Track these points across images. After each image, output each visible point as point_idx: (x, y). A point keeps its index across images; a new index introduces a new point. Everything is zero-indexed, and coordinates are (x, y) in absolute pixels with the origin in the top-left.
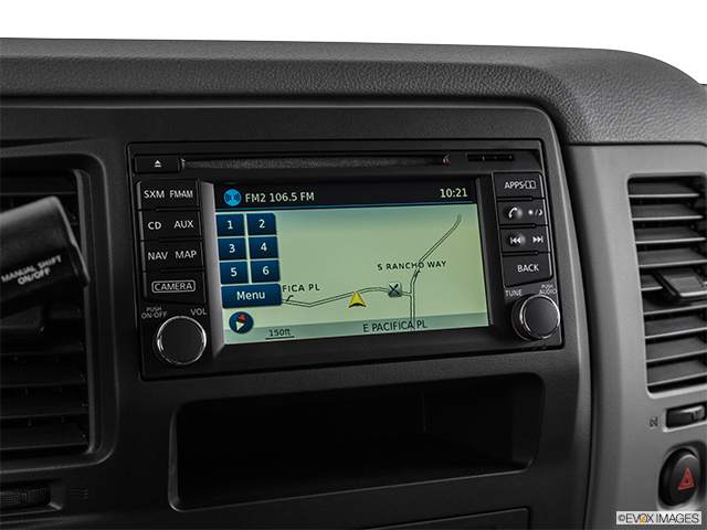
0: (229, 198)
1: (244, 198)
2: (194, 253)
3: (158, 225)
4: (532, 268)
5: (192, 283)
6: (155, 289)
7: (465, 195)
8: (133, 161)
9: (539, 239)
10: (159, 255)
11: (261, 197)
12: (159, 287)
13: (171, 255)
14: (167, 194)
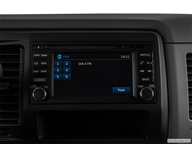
0: (59, 57)
1: (63, 57)
2: (46, 71)
3: (37, 63)
4: (147, 79)
5: (45, 79)
6: (35, 80)
7: (129, 58)
8: (32, 46)
9: (150, 71)
10: (36, 71)
11: (68, 57)
12: (36, 80)
13: (40, 72)
14: (40, 55)
